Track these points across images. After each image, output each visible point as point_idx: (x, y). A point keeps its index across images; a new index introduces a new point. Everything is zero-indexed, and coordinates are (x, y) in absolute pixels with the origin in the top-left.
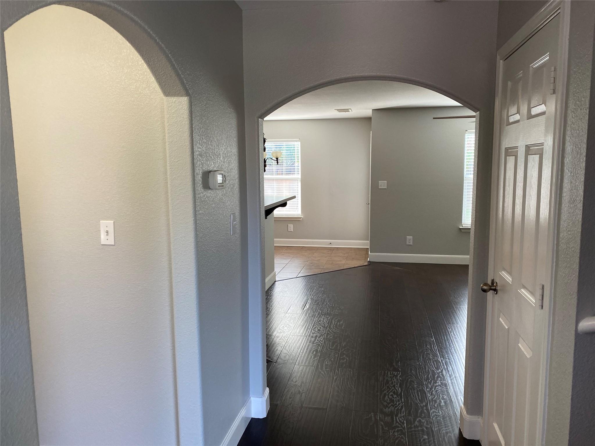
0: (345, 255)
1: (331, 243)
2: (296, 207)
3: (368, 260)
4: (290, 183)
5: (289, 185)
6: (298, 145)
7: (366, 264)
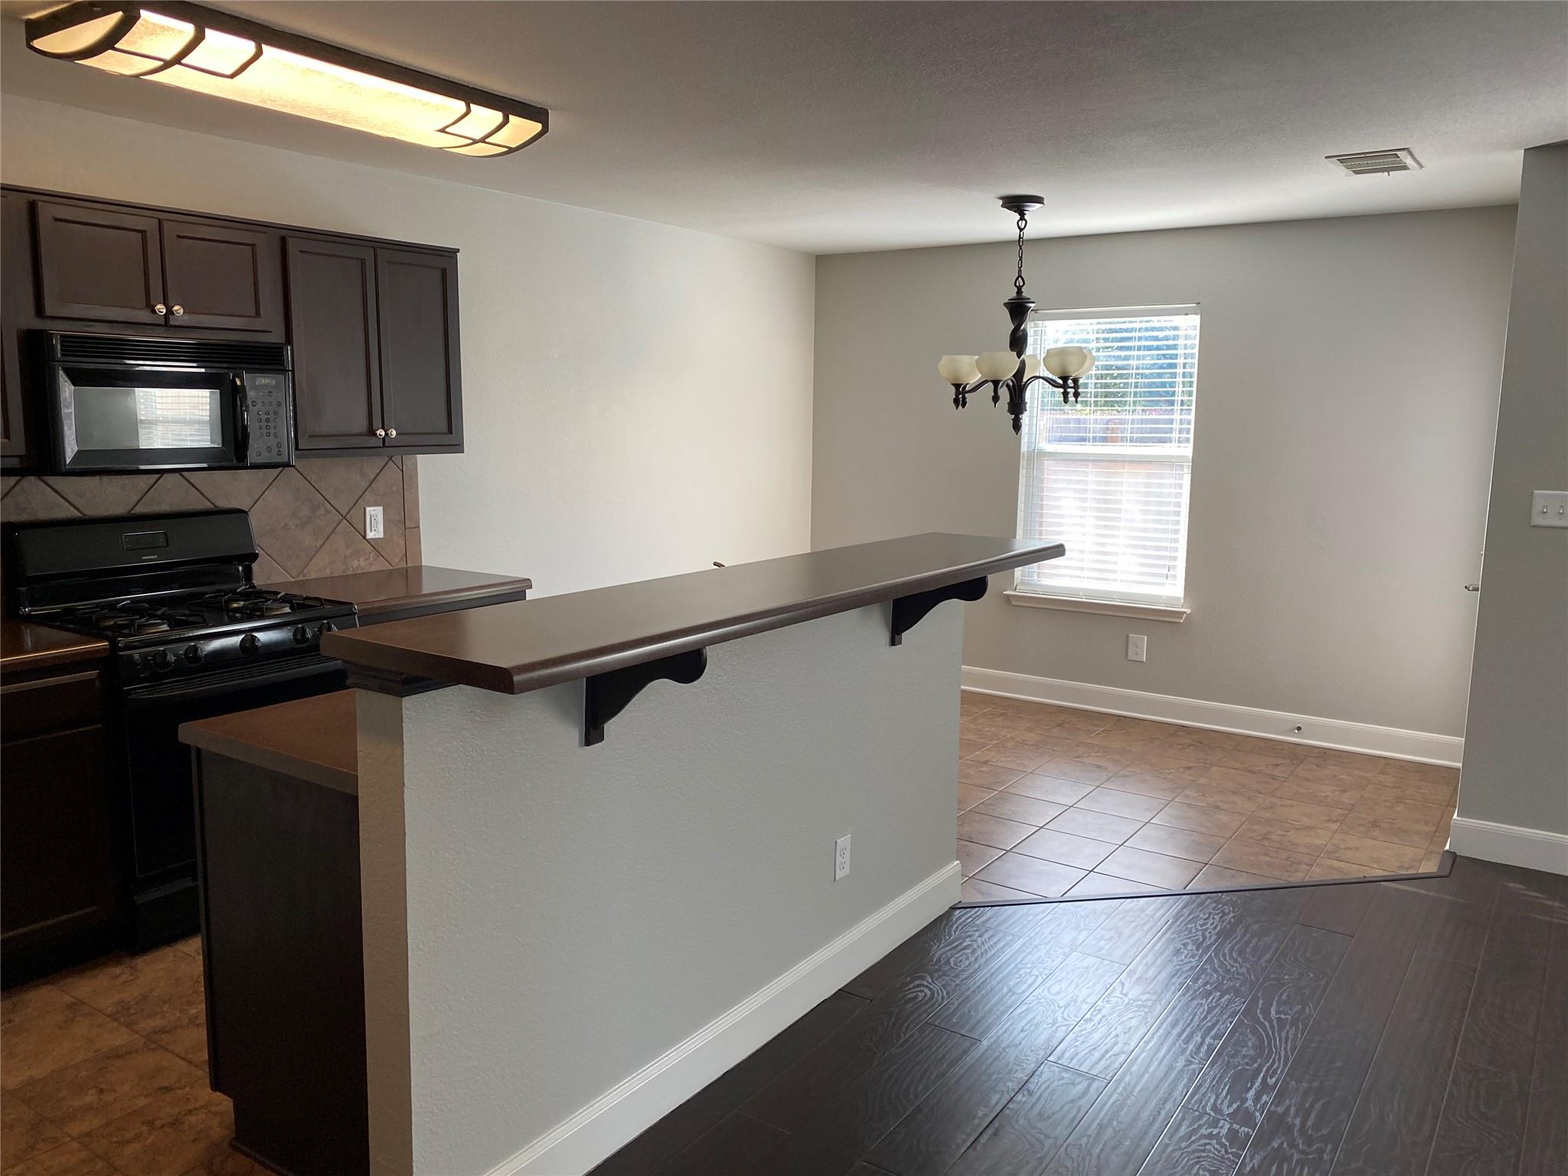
0: (1345, 798)
1: (1299, 728)
2: (1165, 571)
3: (1447, 847)
4: (1149, 476)
5: (1148, 485)
6: (1188, 326)
7: (1430, 867)
